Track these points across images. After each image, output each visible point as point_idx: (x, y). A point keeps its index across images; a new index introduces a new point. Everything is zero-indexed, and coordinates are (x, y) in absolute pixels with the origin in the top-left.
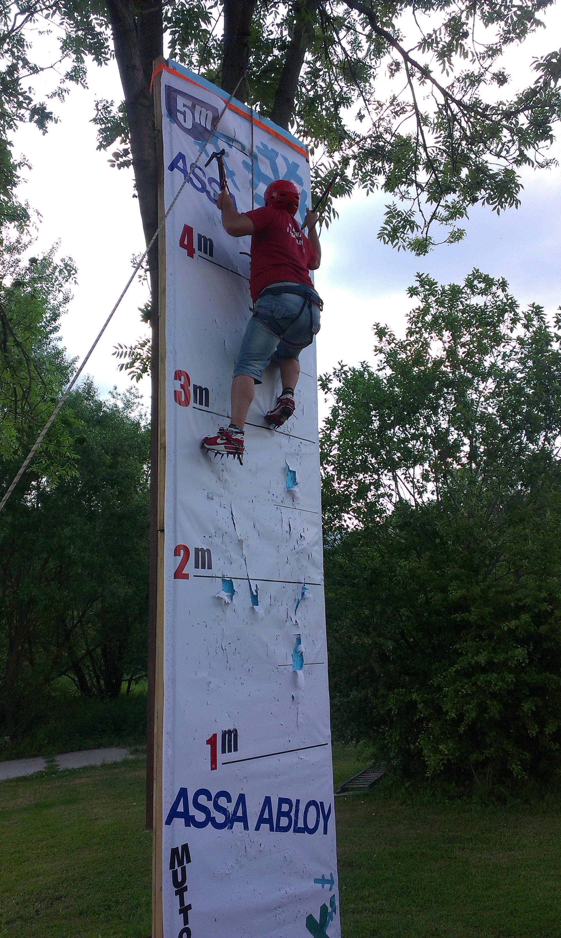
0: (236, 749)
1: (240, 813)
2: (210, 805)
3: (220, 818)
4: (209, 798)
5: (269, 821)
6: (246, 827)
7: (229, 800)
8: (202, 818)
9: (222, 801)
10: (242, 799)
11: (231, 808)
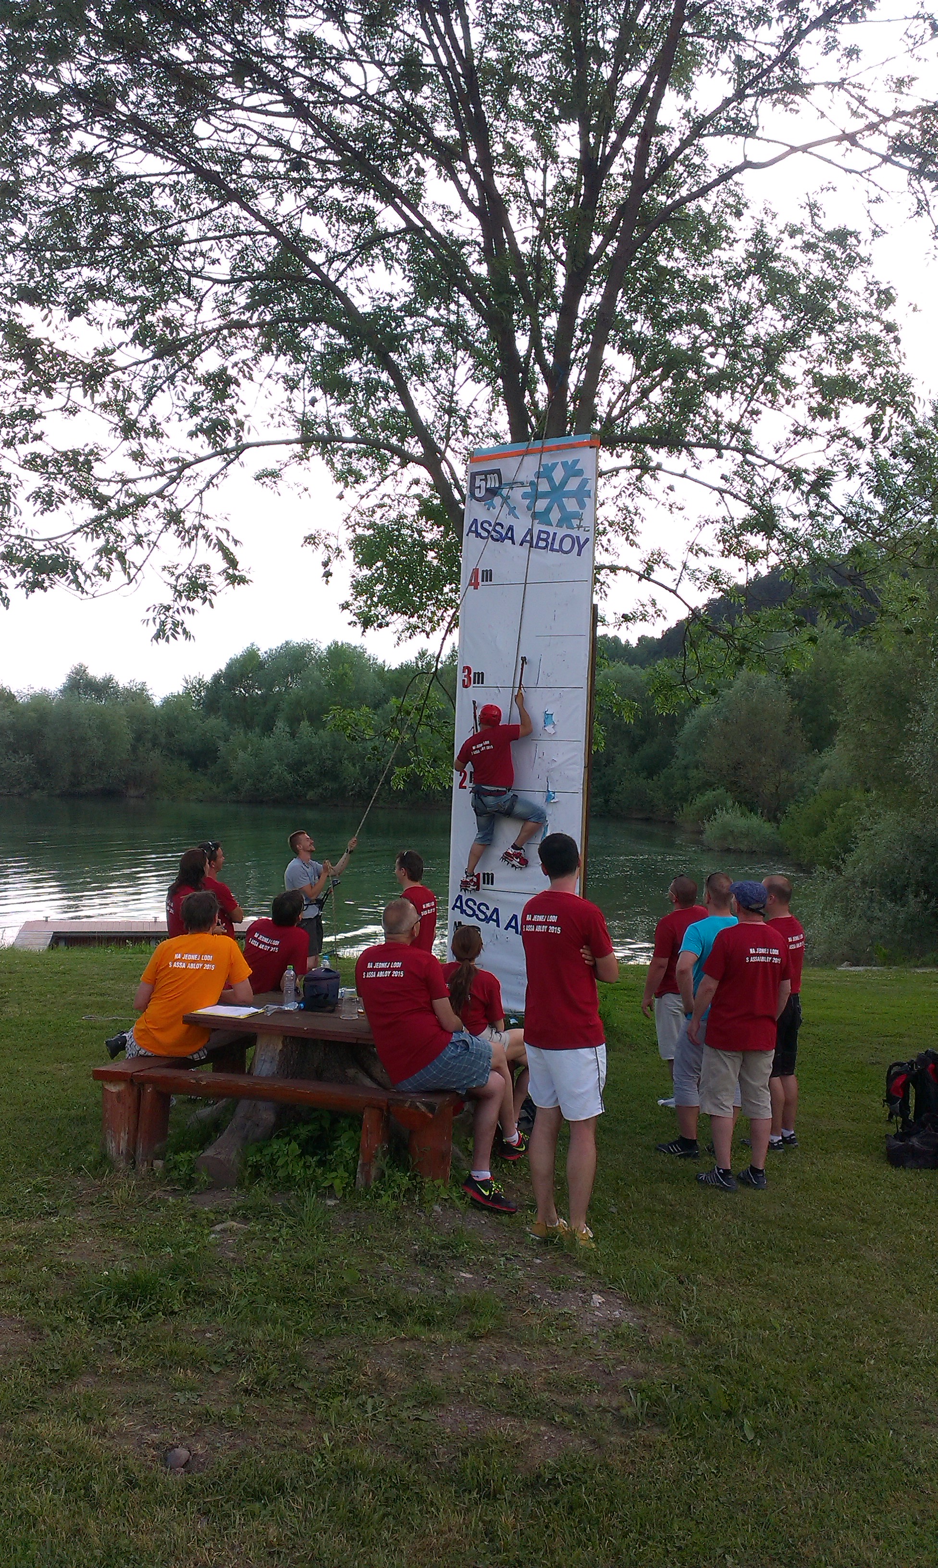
0: (492, 884)
1: (494, 917)
2: (475, 908)
3: (482, 916)
4: (475, 904)
5: (516, 928)
6: (498, 926)
7: (487, 909)
8: (471, 912)
9: (483, 908)
10: (496, 910)
11: (489, 913)
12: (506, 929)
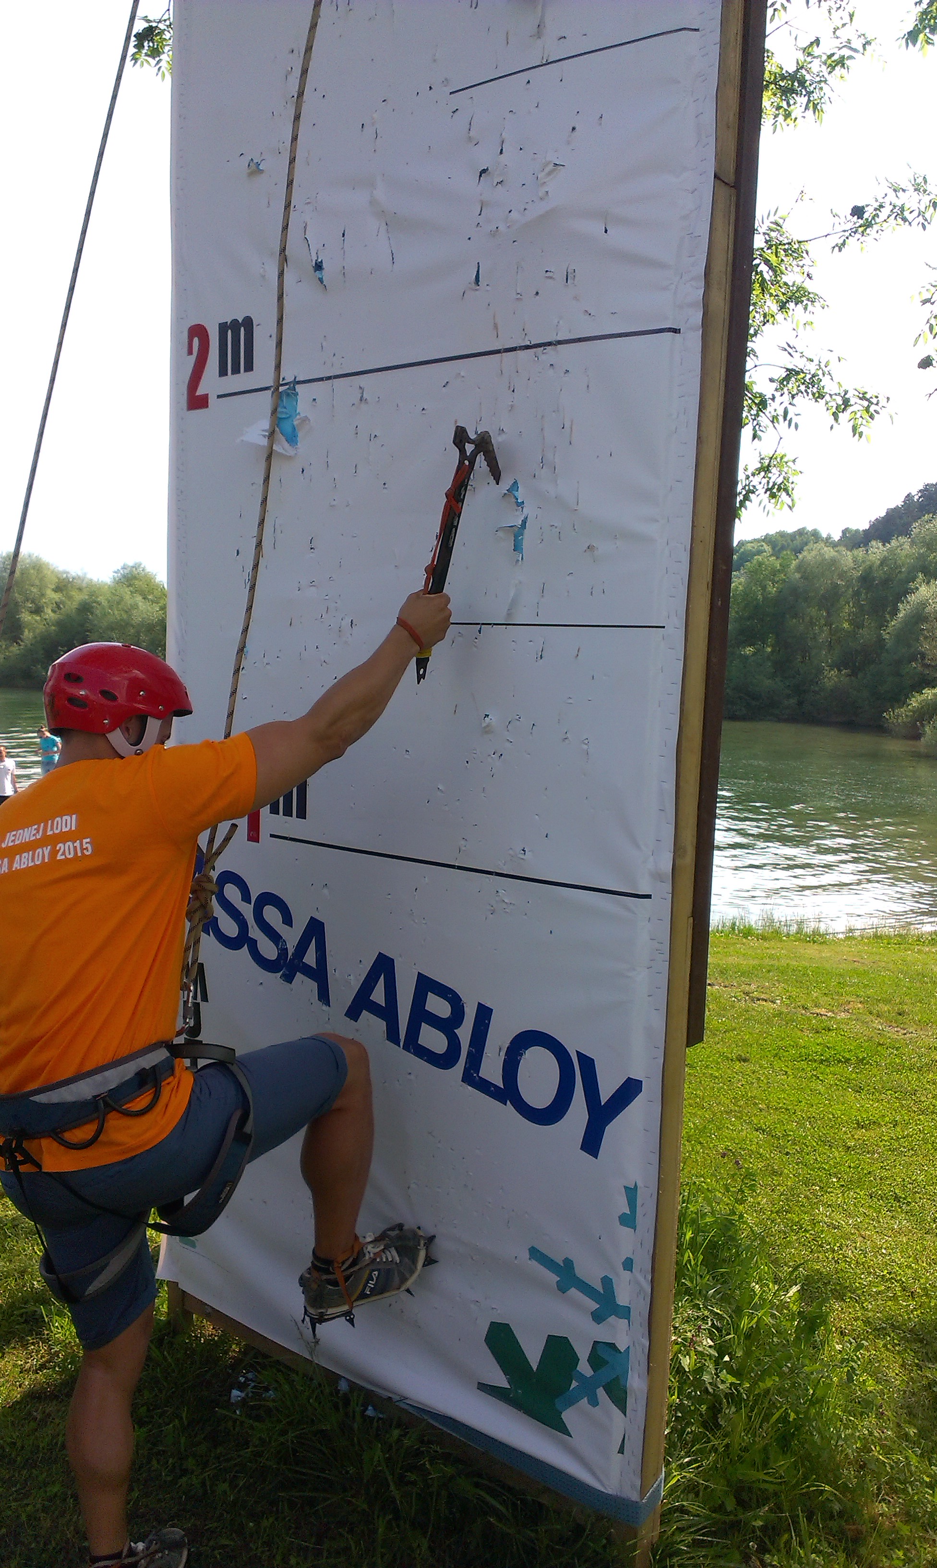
0: (302, 814)
1: (310, 958)
2: (247, 910)
3: (269, 950)
4: (246, 896)
6: (324, 995)
7: (288, 920)
8: (230, 928)
9: (271, 914)
10: (315, 929)
11: (292, 937)
12: (353, 1013)
